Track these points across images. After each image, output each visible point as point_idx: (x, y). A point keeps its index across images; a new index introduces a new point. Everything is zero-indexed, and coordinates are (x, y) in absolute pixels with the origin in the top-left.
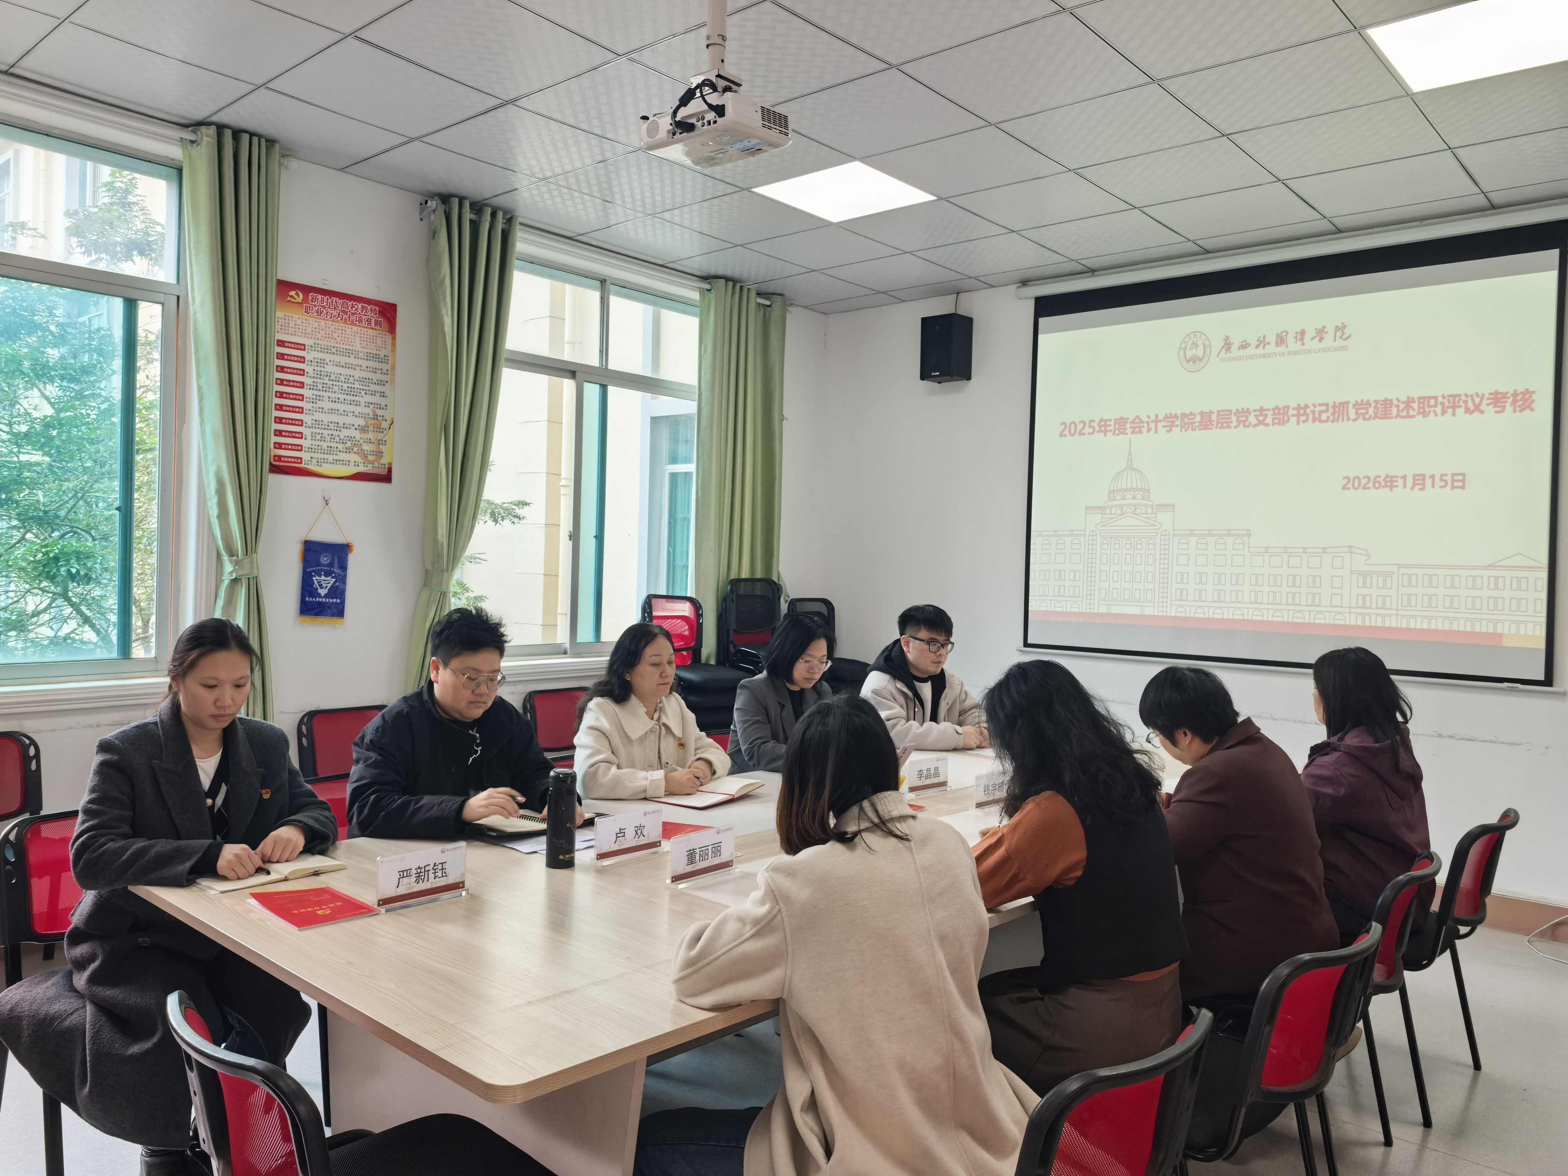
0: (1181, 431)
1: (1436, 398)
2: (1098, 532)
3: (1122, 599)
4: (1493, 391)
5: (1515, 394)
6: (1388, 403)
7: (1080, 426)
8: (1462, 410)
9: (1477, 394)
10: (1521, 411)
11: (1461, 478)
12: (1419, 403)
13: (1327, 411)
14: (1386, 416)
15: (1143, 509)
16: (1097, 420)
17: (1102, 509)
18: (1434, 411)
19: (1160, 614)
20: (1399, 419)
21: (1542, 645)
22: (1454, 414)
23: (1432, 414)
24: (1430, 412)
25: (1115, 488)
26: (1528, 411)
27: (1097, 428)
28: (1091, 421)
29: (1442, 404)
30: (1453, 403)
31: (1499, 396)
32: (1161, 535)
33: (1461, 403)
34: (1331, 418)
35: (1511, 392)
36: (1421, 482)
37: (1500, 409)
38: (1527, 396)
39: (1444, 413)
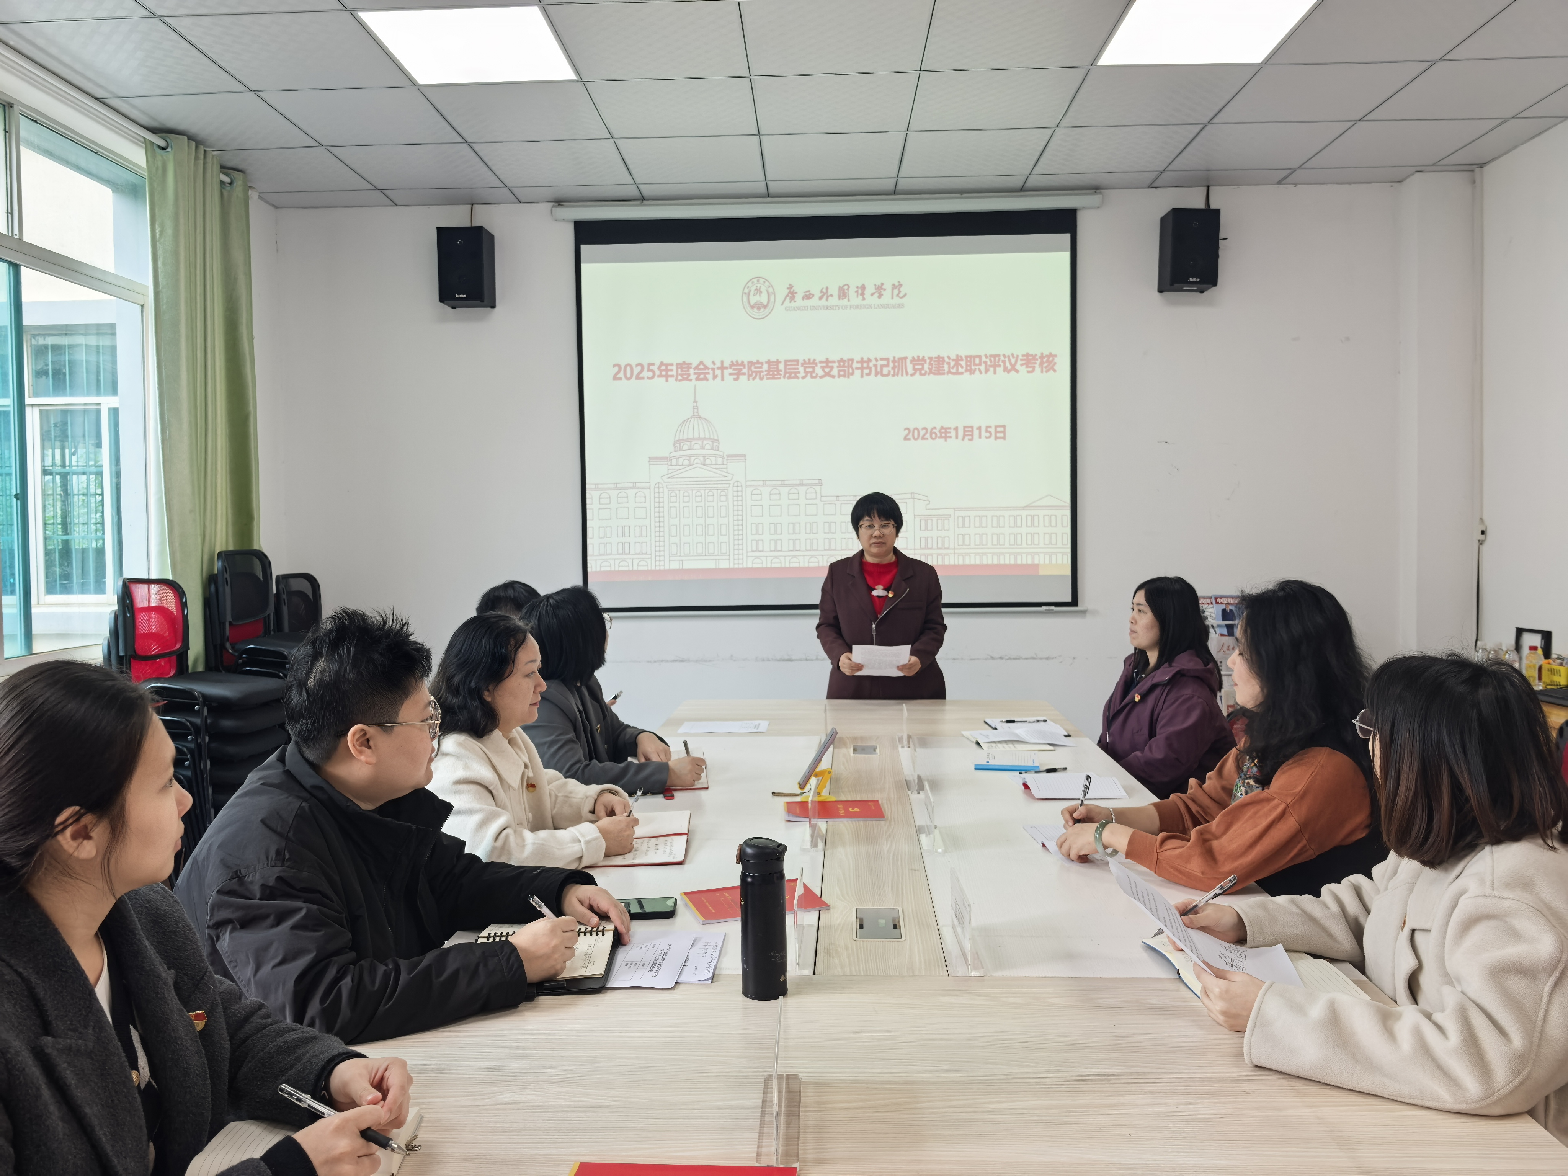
0: (749, 380)
1: (980, 357)
2: (665, 484)
3: (695, 554)
4: (1025, 353)
5: (1042, 357)
6: (940, 360)
7: (637, 370)
8: (1002, 368)
9: (1013, 355)
10: (1047, 372)
11: (1002, 429)
12: (967, 361)
13: (887, 365)
14: (939, 372)
15: (713, 459)
16: (657, 364)
17: (667, 459)
18: (979, 369)
19: (736, 566)
20: (950, 375)
21: (1068, 572)
22: (995, 373)
23: (977, 372)
24: (975, 369)
25: (681, 438)
26: (1052, 372)
27: (658, 373)
28: (650, 365)
29: (985, 363)
30: (994, 362)
31: (1030, 358)
32: (733, 486)
33: (1001, 363)
34: (892, 372)
35: (1039, 355)
36: (970, 433)
37: (1030, 369)
38: (1051, 359)
39: (987, 371)
